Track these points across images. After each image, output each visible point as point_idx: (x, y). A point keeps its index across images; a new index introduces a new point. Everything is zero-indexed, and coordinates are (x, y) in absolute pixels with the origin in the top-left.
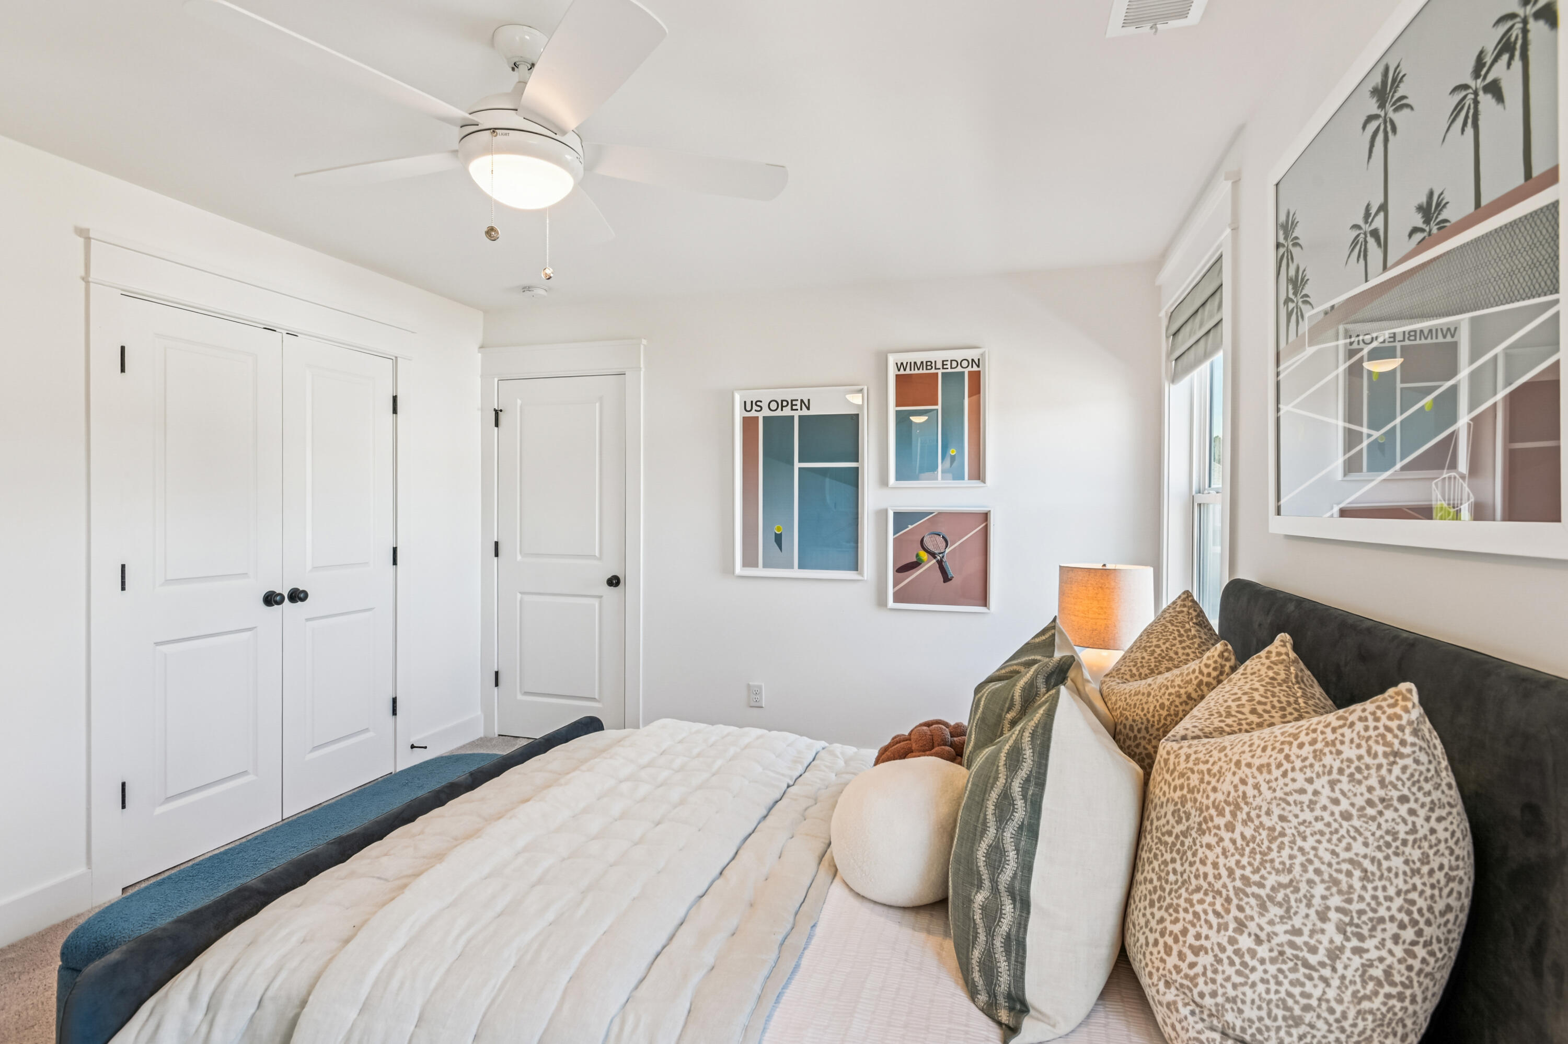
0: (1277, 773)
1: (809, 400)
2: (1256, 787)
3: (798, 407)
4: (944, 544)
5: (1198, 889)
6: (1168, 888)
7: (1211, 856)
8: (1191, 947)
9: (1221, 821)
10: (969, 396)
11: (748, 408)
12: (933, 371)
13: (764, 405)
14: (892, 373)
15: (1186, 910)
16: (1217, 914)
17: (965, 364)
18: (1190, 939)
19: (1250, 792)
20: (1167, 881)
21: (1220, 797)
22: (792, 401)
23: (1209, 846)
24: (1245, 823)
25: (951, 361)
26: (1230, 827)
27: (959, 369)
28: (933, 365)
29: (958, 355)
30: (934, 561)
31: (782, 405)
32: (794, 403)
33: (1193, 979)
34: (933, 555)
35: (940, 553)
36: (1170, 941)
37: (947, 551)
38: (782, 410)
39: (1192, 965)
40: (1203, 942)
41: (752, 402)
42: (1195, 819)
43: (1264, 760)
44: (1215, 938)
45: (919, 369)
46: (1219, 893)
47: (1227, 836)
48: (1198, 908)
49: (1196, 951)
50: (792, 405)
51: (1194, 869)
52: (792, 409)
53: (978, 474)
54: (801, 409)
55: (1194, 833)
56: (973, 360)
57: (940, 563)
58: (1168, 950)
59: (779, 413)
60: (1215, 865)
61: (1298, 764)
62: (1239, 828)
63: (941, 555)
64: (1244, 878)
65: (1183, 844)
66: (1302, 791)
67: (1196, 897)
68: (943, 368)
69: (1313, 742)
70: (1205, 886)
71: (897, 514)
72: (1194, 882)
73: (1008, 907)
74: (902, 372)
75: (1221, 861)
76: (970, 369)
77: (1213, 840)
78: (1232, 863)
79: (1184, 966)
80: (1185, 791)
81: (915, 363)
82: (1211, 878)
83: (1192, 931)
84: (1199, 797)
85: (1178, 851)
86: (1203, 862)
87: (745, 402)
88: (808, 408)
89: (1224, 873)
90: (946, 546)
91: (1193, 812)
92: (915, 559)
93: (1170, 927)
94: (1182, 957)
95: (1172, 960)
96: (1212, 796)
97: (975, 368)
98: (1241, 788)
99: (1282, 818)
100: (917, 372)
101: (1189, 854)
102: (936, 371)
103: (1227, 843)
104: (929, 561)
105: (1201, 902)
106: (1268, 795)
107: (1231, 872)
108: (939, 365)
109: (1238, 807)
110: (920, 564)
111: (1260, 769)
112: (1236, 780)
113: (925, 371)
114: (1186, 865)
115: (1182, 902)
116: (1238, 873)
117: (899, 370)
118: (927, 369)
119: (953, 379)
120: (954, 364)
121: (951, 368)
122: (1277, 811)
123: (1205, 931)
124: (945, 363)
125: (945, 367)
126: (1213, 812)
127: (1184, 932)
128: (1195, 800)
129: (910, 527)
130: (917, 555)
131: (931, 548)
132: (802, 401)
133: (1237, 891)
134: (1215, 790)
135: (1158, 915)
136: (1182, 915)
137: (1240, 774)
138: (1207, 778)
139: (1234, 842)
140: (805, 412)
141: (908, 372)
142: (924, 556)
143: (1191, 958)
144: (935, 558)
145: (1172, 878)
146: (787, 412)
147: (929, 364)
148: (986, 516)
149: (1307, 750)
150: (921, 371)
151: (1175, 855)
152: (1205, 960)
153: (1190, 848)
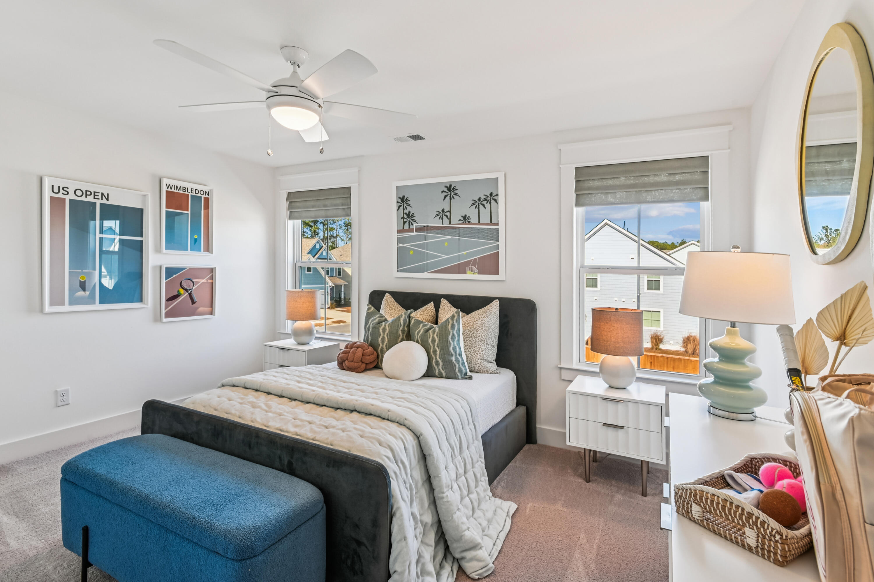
0: (487, 317)
1: (108, 194)
2: (484, 321)
3: (100, 197)
4: (192, 284)
5: (479, 341)
6: (473, 344)
7: (480, 335)
8: (481, 351)
9: (480, 328)
10: (204, 209)
11: (56, 190)
12: (186, 193)
13: (71, 191)
14: (164, 189)
15: (478, 346)
16: (483, 344)
17: (202, 193)
18: (481, 350)
19: (484, 322)
20: (472, 343)
21: (478, 324)
22: (95, 192)
23: (479, 333)
24: (484, 327)
25: (196, 190)
26: (482, 329)
27: (199, 195)
28: (186, 190)
29: (200, 187)
30: (187, 294)
31: (87, 193)
32: (96, 194)
33: (483, 356)
34: (187, 290)
35: (190, 289)
36: (477, 352)
37: (194, 288)
38: (86, 197)
39: (482, 354)
40: (483, 349)
41: (59, 187)
42: (475, 330)
43: (484, 316)
44: (484, 347)
45: (179, 190)
46: (483, 340)
47: (482, 330)
48: (480, 344)
49: (482, 351)
50: (95, 195)
51: (478, 338)
52: (94, 198)
53: (208, 249)
54: (102, 199)
55: (475, 333)
56: (206, 192)
57: (190, 294)
58: (477, 354)
59: (83, 199)
60: (482, 336)
61: (489, 315)
62: (483, 328)
63: (191, 290)
64: (486, 336)
65: (473, 335)
66: (490, 319)
67: (479, 343)
68: (191, 193)
69: (489, 311)
70: (480, 340)
71: (167, 269)
72: (478, 340)
73: (459, 357)
74: (169, 189)
75: (482, 335)
76: (204, 196)
77: (480, 332)
78: (484, 334)
79: (481, 355)
80: (470, 326)
81: (177, 186)
82: (481, 338)
83: (480, 349)
84: (474, 326)
85: (473, 337)
86: (479, 336)
87: (53, 186)
88: (107, 200)
89: (483, 336)
90: (193, 286)
91: (474, 329)
92: (177, 294)
93: (476, 350)
94: (480, 353)
95: (479, 355)
96: (477, 325)
97: (207, 196)
98: (482, 322)
99: (489, 324)
100: (177, 191)
101: (476, 336)
102: (188, 193)
103: (482, 332)
104: (184, 294)
105: (480, 343)
106: (486, 321)
107: (484, 336)
108: (190, 190)
109: (482, 325)
110: (180, 296)
111: (484, 317)
112: (481, 321)
113: (182, 192)
114: (476, 339)
115: (477, 345)
116: (485, 335)
117: (168, 188)
118: (183, 191)
119: (196, 199)
120: (197, 192)
121: (196, 193)
122: (488, 323)
123: (482, 347)
124: (192, 190)
125: (192, 192)
126: (478, 327)
127: (479, 349)
128: (474, 327)
129: (175, 276)
130: (178, 291)
131: (186, 287)
132: (102, 194)
133: (486, 338)
134: (477, 324)
135: (473, 350)
136: (478, 347)
137: (481, 320)
138: (474, 322)
139: (483, 331)
140: (104, 201)
141: (173, 190)
142: (182, 291)
143: (482, 353)
144: (187, 292)
145: (473, 342)
146: (90, 199)
147: (184, 189)
148: (212, 270)
149: (489, 313)
150: (180, 192)
151: (472, 338)
152: (484, 352)
153: (475, 335)
